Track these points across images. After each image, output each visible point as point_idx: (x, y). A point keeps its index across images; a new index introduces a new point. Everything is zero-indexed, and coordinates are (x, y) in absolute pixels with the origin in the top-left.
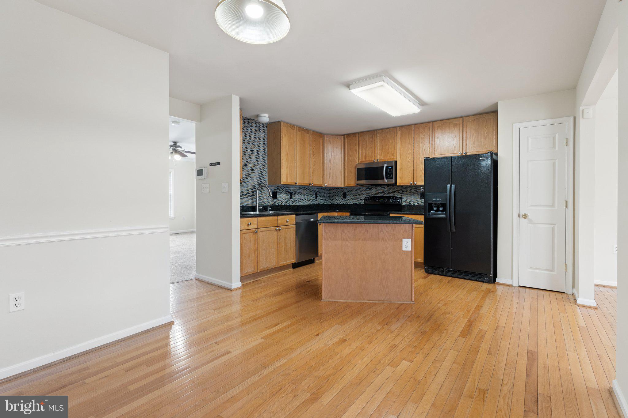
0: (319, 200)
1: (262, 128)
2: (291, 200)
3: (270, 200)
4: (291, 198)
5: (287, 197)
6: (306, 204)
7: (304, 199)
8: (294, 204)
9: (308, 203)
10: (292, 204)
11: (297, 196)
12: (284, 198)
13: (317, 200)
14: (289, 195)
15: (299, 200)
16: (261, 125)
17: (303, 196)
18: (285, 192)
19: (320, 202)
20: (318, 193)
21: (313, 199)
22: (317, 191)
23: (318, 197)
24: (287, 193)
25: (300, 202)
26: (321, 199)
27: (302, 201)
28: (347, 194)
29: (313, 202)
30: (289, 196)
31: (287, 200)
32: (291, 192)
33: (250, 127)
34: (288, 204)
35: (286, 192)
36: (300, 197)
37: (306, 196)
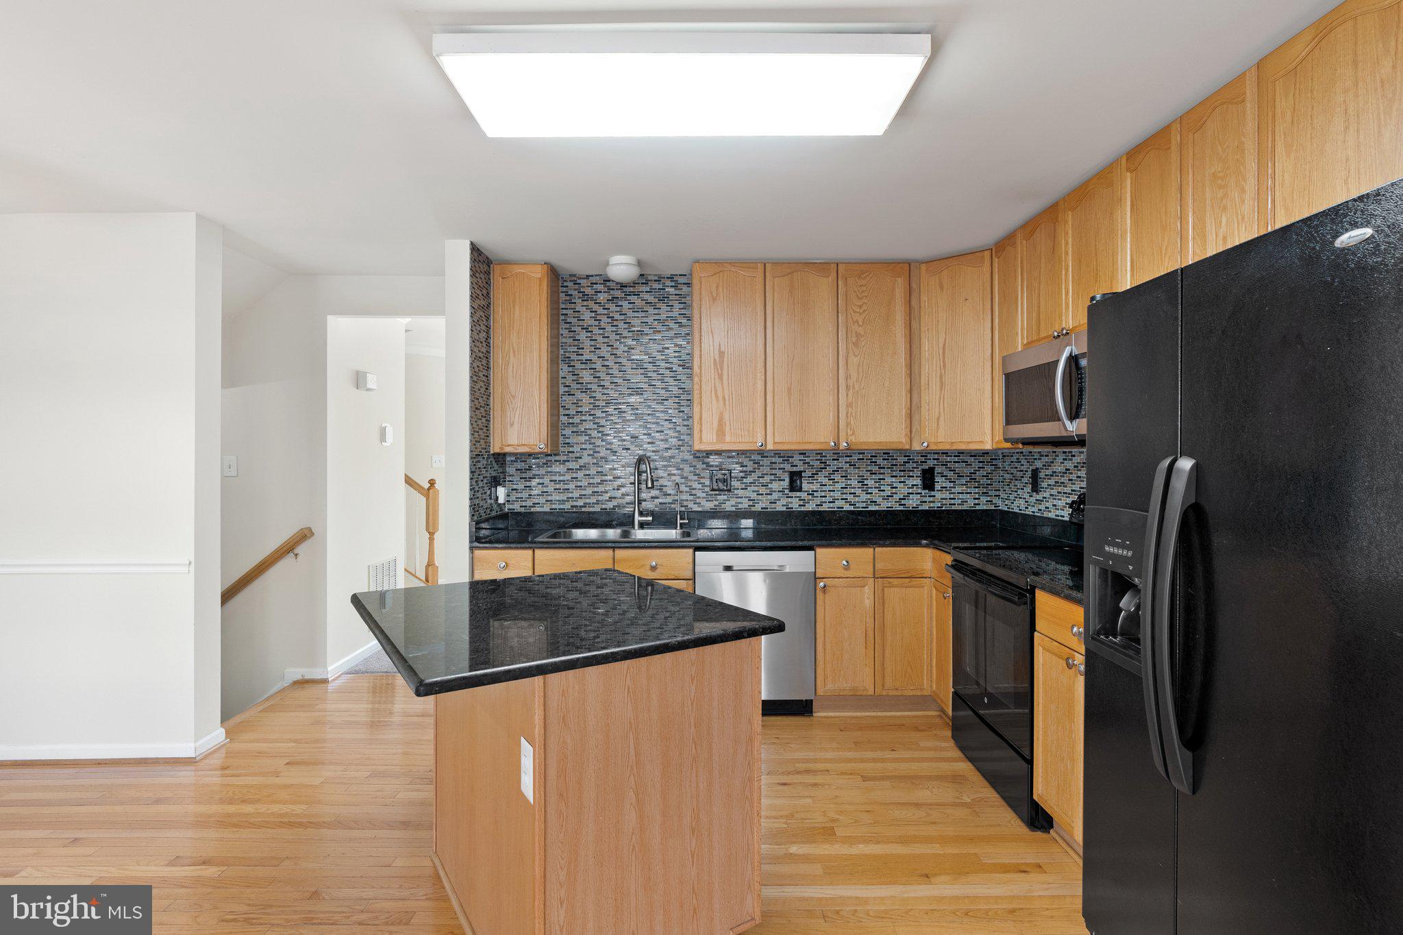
0: (947, 495)
1: (672, 290)
2: (798, 494)
3: (704, 495)
4: (794, 487)
5: (775, 486)
6: (872, 508)
7: (858, 491)
8: (811, 507)
9: (884, 506)
10: (803, 509)
11: (825, 481)
12: (763, 490)
13: (933, 493)
14: (787, 480)
15: (837, 495)
16: (668, 283)
17: (854, 483)
18: (766, 470)
19: (952, 502)
20: (938, 470)
21: (910, 491)
22: (931, 463)
23: (940, 482)
24: (779, 473)
25: (839, 503)
26: (958, 489)
27: (850, 498)
28: (1042, 475)
29: (912, 503)
30: (786, 483)
31: (775, 496)
32: (795, 469)
33: (628, 298)
34: (784, 509)
35: (774, 472)
36: (838, 486)
37: (870, 483)
